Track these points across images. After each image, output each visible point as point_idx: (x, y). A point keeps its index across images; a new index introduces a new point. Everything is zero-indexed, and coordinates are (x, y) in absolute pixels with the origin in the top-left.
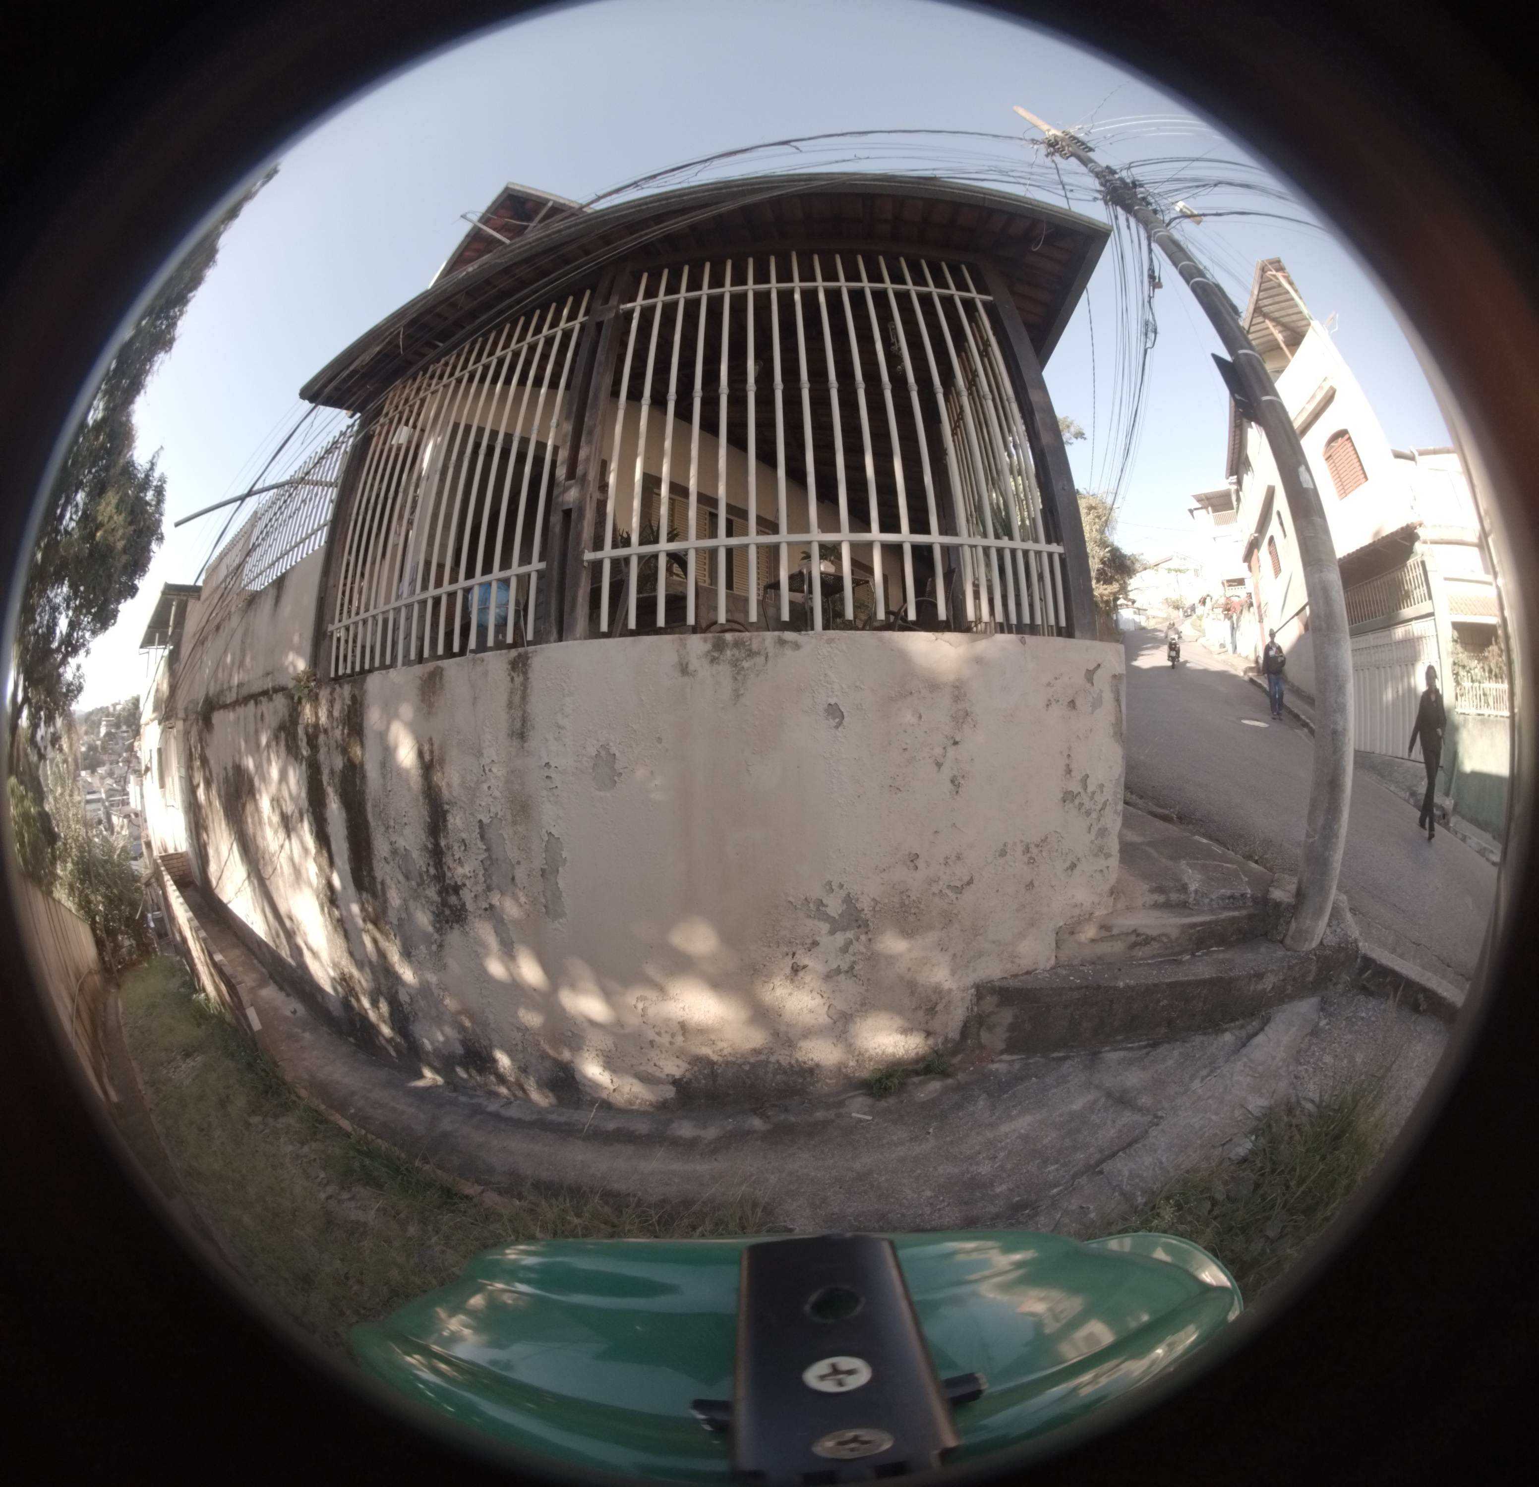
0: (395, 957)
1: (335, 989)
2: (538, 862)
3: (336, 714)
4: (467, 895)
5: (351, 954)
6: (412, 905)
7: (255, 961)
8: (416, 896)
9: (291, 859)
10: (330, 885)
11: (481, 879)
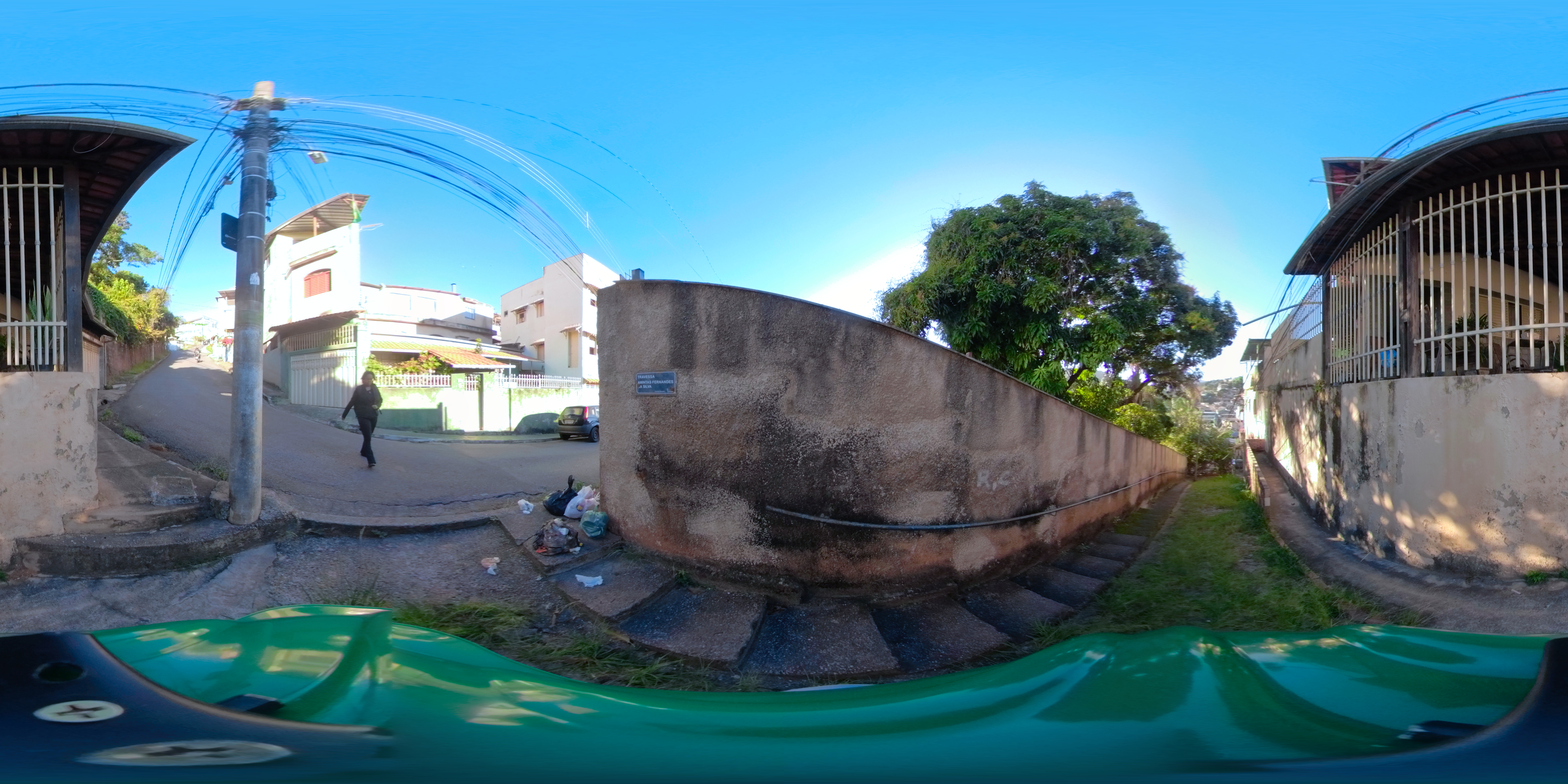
0: (1342, 490)
1: (1315, 498)
2: (1396, 462)
3: (1331, 398)
4: (1370, 470)
5: (1326, 486)
6: (1352, 471)
7: (1285, 484)
8: (1354, 468)
9: (1311, 448)
10: (1324, 460)
11: (1376, 465)
